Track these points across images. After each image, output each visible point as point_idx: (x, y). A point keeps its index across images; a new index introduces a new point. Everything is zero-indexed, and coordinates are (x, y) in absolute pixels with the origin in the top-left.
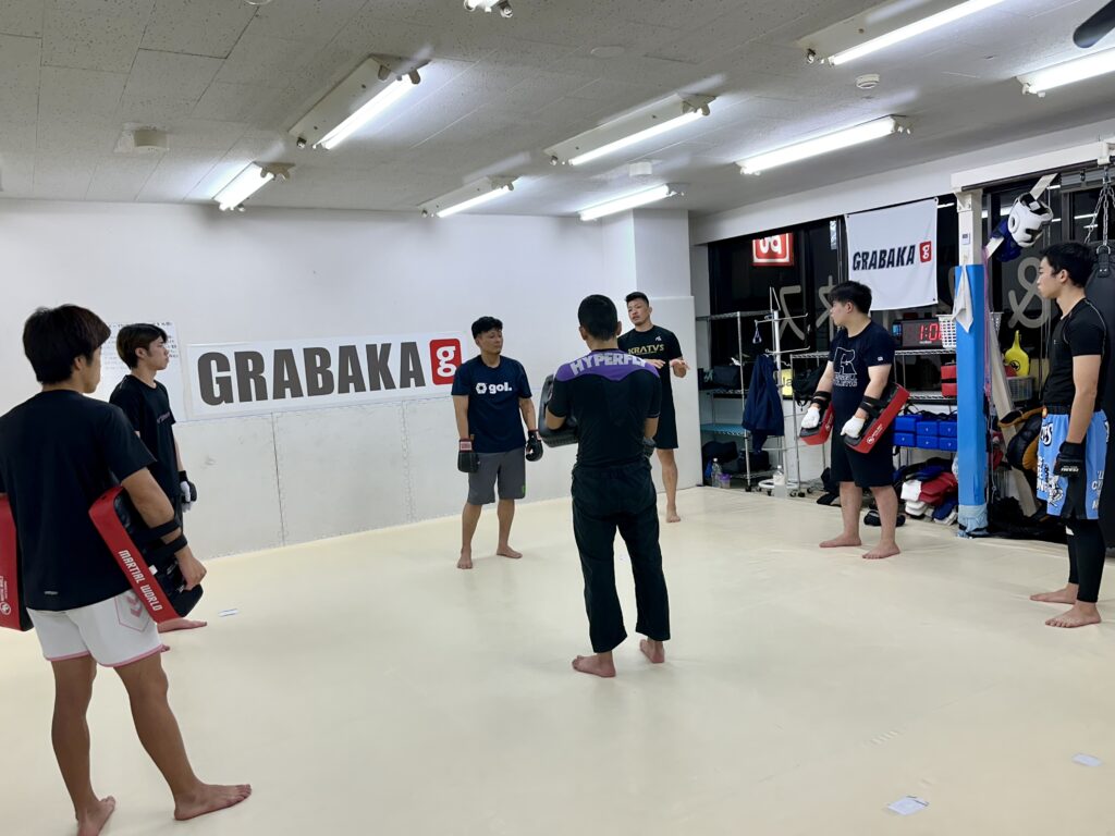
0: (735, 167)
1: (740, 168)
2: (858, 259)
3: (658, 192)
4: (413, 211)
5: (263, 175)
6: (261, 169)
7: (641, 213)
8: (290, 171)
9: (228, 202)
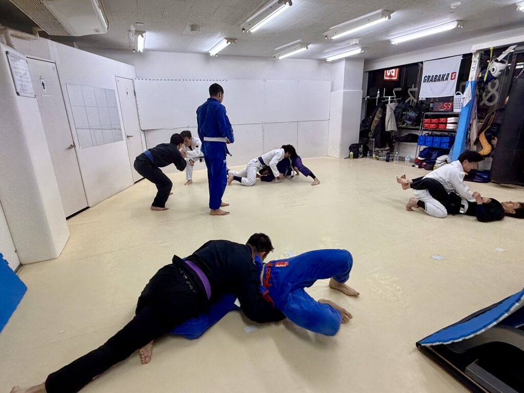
0: (389, 41)
1: (390, 42)
2: (426, 78)
3: (357, 51)
4: (271, 57)
5: (227, 43)
6: (227, 41)
7: (348, 59)
8: (236, 41)
9: (213, 53)
